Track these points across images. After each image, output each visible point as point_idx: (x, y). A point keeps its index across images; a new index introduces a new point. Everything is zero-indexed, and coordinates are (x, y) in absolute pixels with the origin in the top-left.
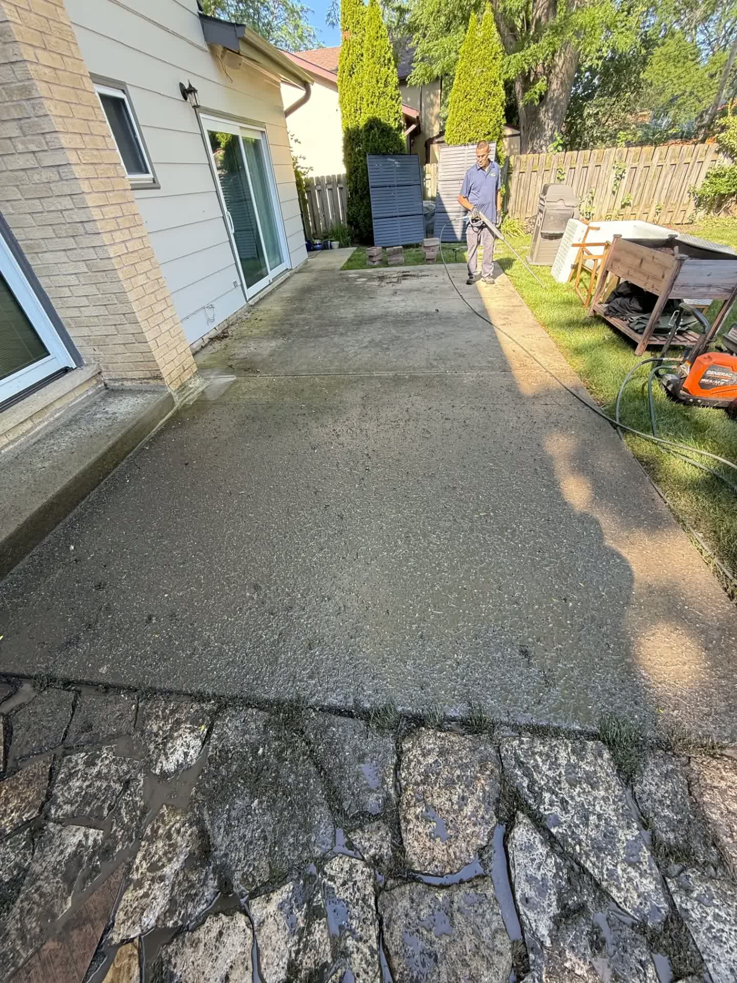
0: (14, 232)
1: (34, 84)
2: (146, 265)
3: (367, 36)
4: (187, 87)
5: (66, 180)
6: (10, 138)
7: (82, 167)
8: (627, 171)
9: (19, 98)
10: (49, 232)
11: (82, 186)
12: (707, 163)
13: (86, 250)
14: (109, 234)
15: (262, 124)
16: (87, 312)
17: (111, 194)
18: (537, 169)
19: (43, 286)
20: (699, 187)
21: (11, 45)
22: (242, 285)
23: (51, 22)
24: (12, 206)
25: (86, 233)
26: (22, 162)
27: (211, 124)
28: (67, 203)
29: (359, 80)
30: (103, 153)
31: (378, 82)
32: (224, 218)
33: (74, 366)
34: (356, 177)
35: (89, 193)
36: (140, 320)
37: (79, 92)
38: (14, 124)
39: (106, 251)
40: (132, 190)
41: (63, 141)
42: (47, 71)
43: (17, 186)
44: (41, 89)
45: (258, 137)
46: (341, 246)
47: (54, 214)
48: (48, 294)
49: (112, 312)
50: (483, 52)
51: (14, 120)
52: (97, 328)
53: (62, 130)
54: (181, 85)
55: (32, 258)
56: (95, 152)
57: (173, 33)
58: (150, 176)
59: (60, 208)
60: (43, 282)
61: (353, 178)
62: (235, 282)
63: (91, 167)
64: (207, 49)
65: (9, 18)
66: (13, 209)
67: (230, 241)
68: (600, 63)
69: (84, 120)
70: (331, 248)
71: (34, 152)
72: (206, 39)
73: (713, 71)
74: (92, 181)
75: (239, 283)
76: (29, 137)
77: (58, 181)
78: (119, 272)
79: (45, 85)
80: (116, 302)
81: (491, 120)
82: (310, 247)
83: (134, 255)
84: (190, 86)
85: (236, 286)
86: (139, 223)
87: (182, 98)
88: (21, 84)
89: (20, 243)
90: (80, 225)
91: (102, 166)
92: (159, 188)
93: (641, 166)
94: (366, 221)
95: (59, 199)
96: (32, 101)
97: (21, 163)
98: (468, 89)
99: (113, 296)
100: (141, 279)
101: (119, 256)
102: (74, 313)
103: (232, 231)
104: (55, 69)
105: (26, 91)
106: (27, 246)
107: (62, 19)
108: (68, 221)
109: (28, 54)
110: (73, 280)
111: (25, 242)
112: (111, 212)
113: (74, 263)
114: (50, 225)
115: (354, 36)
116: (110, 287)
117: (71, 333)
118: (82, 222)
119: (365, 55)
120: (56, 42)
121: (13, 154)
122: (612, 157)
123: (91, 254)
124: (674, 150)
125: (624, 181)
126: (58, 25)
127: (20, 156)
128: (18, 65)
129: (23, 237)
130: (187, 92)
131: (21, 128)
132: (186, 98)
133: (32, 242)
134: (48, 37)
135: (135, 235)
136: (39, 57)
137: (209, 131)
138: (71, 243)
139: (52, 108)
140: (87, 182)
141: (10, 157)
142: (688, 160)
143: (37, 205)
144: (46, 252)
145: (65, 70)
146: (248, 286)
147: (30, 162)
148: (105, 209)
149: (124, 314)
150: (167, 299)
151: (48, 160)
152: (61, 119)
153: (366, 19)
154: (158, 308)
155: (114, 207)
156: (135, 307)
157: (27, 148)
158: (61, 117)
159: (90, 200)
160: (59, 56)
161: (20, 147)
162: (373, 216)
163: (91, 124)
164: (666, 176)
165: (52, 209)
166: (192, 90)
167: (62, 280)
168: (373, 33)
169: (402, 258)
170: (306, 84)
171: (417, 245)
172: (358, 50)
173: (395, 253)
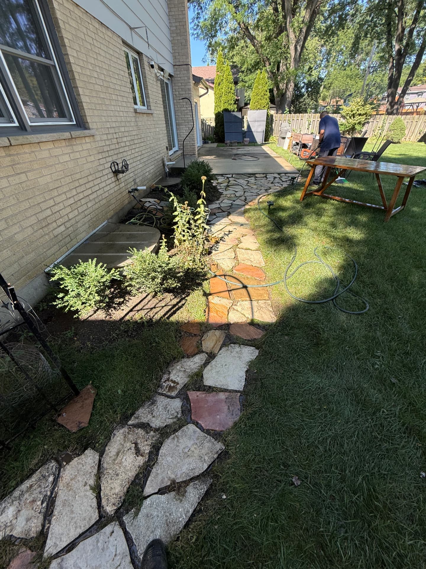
3: (225, 74)
8: (312, 121)
18: (281, 119)
26: (184, 109)
29: (222, 87)
31: (228, 88)
46: (211, 143)
50: (262, 81)
61: (217, 119)
70: (208, 143)
81: (265, 102)
93: (316, 120)
98: (258, 92)
115: (221, 74)
119: (224, 80)
122: (306, 117)
125: (311, 125)
138: (187, 124)
153: (225, 69)
162: (225, 132)
168: (227, 73)
169: (237, 144)
170: (207, 89)
171: (240, 143)
172: (222, 78)
173: (235, 142)
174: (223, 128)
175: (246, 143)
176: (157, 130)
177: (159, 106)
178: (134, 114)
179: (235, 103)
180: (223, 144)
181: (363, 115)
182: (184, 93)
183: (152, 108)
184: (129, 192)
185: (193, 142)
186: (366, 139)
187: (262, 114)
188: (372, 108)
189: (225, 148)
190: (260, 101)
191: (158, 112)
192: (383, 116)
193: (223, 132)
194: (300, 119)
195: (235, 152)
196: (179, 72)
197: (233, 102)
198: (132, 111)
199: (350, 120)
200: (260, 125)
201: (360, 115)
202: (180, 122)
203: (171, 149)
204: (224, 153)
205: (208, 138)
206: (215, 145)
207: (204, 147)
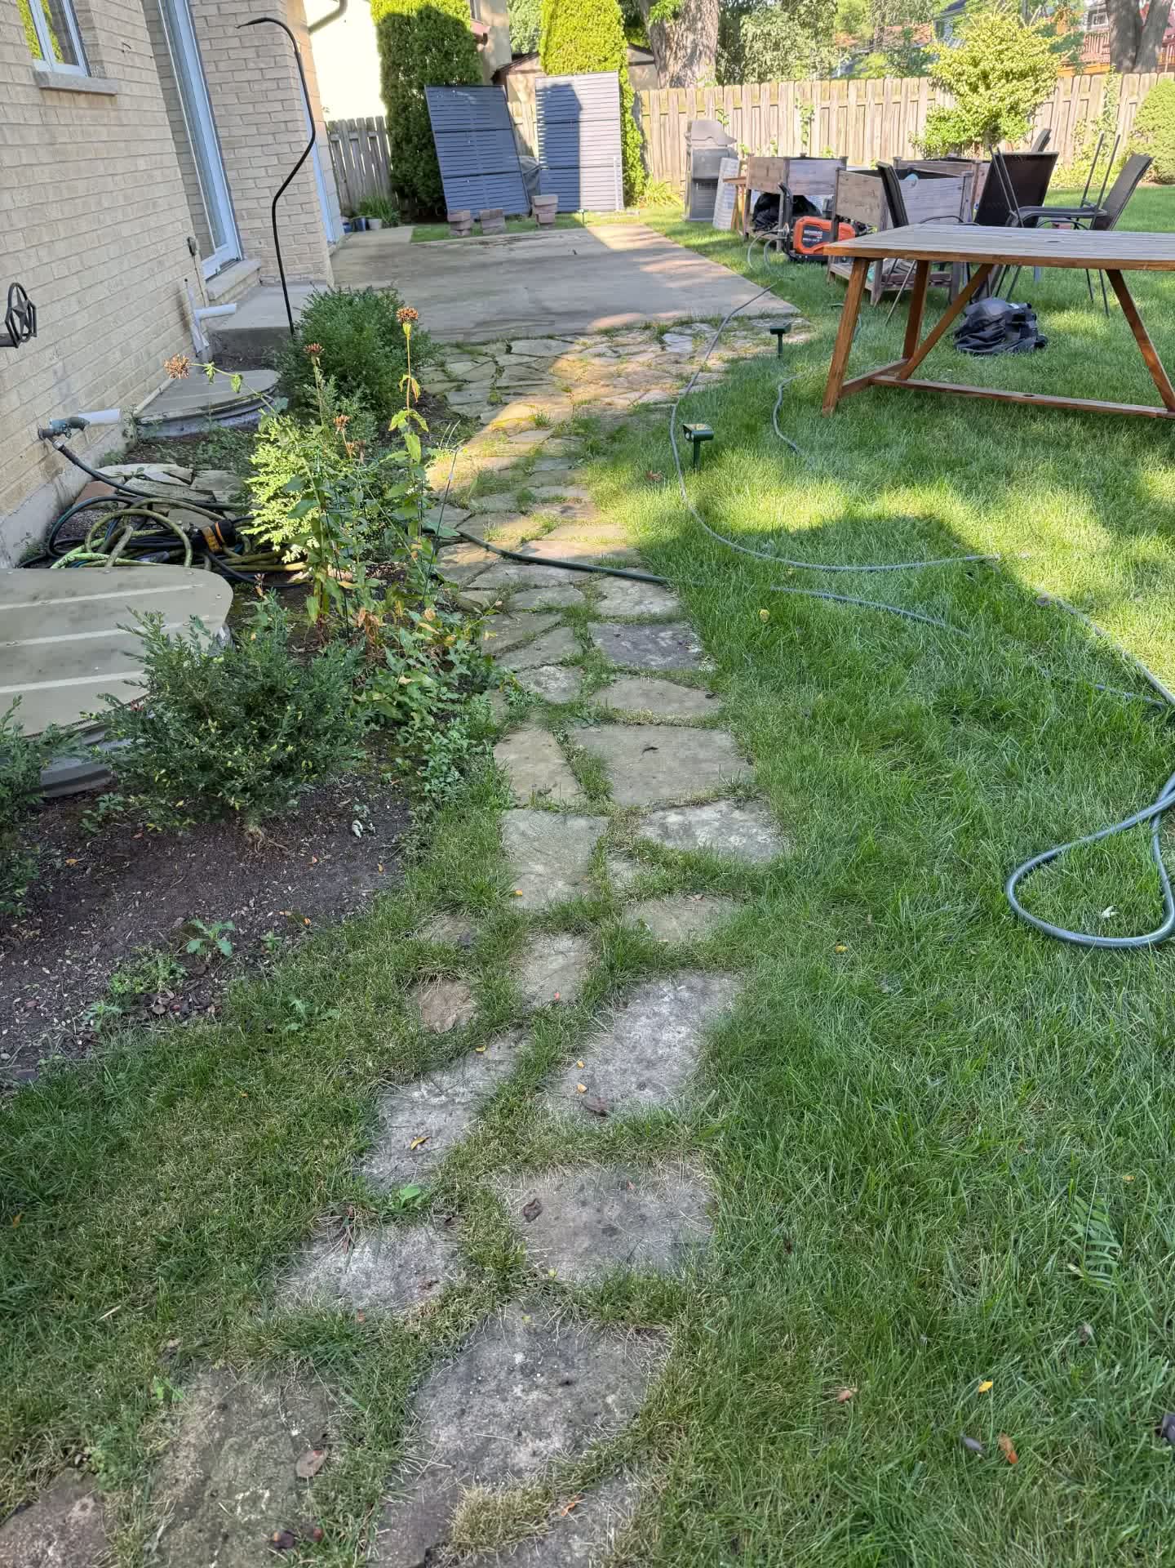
5: (283, 89)
8: (817, 111)
10: (253, 130)
12: (924, 104)
13: (282, 146)
20: (922, 136)
28: (278, 107)
33: (241, 258)
34: (407, 119)
43: (237, 94)
46: (384, 226)
47: (263, 116)
59: (269, 110)
61: (401, 121)
70: (367, 230)
81: (606, 42)
89: (222, 141)
90: (282, 124)
93: (835, 106)
94: (430, 183)
95: (272, 104)
102: (253, 204)
106: (228, 144)
108: (273, 121)
110: (259, 173)
111: (227, 139)
113: (267, 159)
114: (255, 124)
117: (241, 225)
118: (284, 122)
121: (243, 70)
122: (791, 91)
123: (286, 149)
124: (874, 86)
125: (816, 125)
127: (248, 72)
129: (228, 136)
138: (269, 139)
141: (239, 73)
142: (897, 98)
143: (250, 109)
147: (257, 75)
161: (251, 65)
162: (443, 174)
164: (873, 121)
165: (262, 111)
169: (503, 224)
171: (517, 217)
173: (493, 217)
174: (434, 157)
175: (545, 217)
176: (142, 164)
177: (138, 62)
178: (35, 96)
180: (440, 229)
181: (1023, 75)
183: (111, 70)
184: (45, 435)
185: (304, 219)
186: (1052, 158)
187: (601, 91)
188: (1054, 49)
189: (454, 244)
190: (584, 38)
191: (136, 90)
192: (1104, 78)
193: (436, 173)
194: (764, 104)
195: (499, 253)
198: (28, 80)
199: (975, 100)
200: (595, 140)
201: (1008, 76)
202: (236, 132)
203: (208, 252)
204: (454, 262)
205: (365, 208)
206: (405, 233)
207: (355, 246)
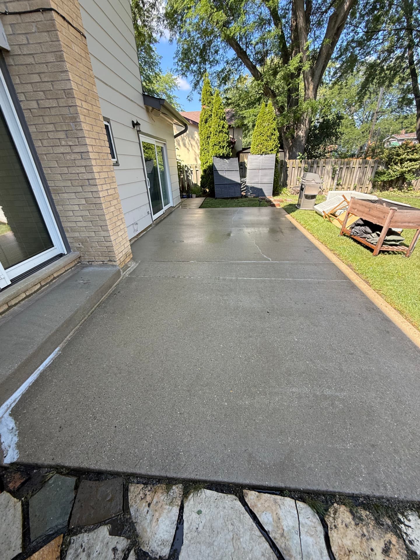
0: (48, 182)
1: (79, 116)
2: (114, 202)
3: (214, 108)
4: (135, 122)
5: (85, 159)
6: (59, 139)
7: (94, 153)
8: (338, 169)
9: (69, 121)
10: (69, 183)
11: (92, 162)
12: (375, 168)
13: (87, 193)
14: (101, 186)
15: (165, 141)
16: (79, 224)
17: (104, 167)
18: (295, 166)
19: (58, 210)
20: (373, 178)
21: (71, 99)
22: (151, 214)
23: (90, 91)
24: (50, 170)
25: (90, 185)
27: (144, 139)
28: (83, 170)
29: (210, 125)
30: (103, 148)
31: (219, 126)
32: (146, 181)
33: (66, 253)
35: (95, 166)
36: (109, 229)
37: (97, 121)
38: (63, 133)
39: (99, 194)
40: (113, 165)
41: (87, 141)
42: (85, 110)
43: (57, 161)
44: (82, 118)
45: (163, 146)
46: (197, 197)
47: (74, 175)
48: (59, 214)
49: (94, 225)
50: (268, 117)
51: (64, 131)
52: (83, 233)
53: (87, 136)
54: (133, 122)
55: (55, 196)
56: (100, 147)
57: (132, 101)
58: (116, 160)
59: (78, 172)
60: (58, 208)
62: (148, 212)
63: (98, 154)
64: (145, 108)
65: (73, 88)
66: (51, 171)
67: (147, 192)
68: (319, 124)
69: (97, 133)
70: (192, 197)
71: (70, 146)
72: (145, 104)
73: (363, 130)
74: (97, 160)
75: (150, 212)
76: (69, 139)
77: (80, 159)
78: (103, 205)
79: (83, 116)
80: (98, 219)
81: (273, 144)
82: (182, 197)
83: (111, 196)
84: (137, 122)
85: (148, 214)
86: (114, 181)
87: (132, 127)
88: (71, 115)
89: (50, 188)
90: (87, 181)
91: (102, 154)
92: (119, 165)
93: (344, 167)
94: (211, 185)
95: (78, 168)
96: (75, 123)
97: (62, 150)
98: (262, 131)
99: (97, 217)
100: (112, 209)
101: (104, 197)
102: (73, 225)
103: (149, 187)
104: (88, 110)
105: (75, 119)
106: (54, 189)
107: (94, 90)
108: (81, 178)
109: (78, 103)
110: (76, 208)
111: (53, 188)
112: (103, 175)
113: (79, 199)
114: (70, 180)
115: (208, 107)
116: (96, 212)
117: (67, 235)
118: (88, 179)
119: (213, 115)
120: (91, 99)
121: (59, 146)
122: (330, 162)
123: (90, 195)
124: (359, 161)
126: (93, 93)
127: (62, 147)
128: (73, 107)
129: (53, 185)
130: (135, 125)
131: (66, 135)
132: (134, 127)
133: (57, 188)
134: (88, 97)
135: (112, 187)
136: (83, 104)
137: (143, 142)
138: (80, 189)
139: (85, 127)
140: (95, 161)
141: (57, 147)
142: (366, 166)
143: (65, 170)
144: (64, 193)
145: (93, 111)
146: (154, 214)
147: (68, 150)
148: (101, 174)
149: (101, 226)
150: (123, 219)
151: (77, 150)
152: (88, 132)
153: (214, 101)
154: (118, 223)
155: (104, 173)
156: (108, 223)
157: (67, 143)
158: (88, 131)
159: (95, 169)
160: (91, 105)
161: (63, 143)
162: (215, 183)
163: (100, 134)
164: (358, 172)
165: (73, 172)
166: (138, 124)
167: (70, 207)
168: (217, 107)
170: (185, 125)
172: (210, 113)
179: (229, 146)
182: (54, 104)
187: (269, 160)
190: (266, 143)
194: (321, 166)
196: (22, 40)
197: (226, 144)
199: (396, 168)
200: (265, 175)
